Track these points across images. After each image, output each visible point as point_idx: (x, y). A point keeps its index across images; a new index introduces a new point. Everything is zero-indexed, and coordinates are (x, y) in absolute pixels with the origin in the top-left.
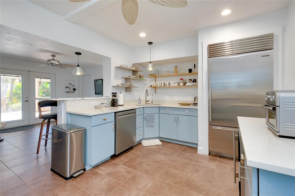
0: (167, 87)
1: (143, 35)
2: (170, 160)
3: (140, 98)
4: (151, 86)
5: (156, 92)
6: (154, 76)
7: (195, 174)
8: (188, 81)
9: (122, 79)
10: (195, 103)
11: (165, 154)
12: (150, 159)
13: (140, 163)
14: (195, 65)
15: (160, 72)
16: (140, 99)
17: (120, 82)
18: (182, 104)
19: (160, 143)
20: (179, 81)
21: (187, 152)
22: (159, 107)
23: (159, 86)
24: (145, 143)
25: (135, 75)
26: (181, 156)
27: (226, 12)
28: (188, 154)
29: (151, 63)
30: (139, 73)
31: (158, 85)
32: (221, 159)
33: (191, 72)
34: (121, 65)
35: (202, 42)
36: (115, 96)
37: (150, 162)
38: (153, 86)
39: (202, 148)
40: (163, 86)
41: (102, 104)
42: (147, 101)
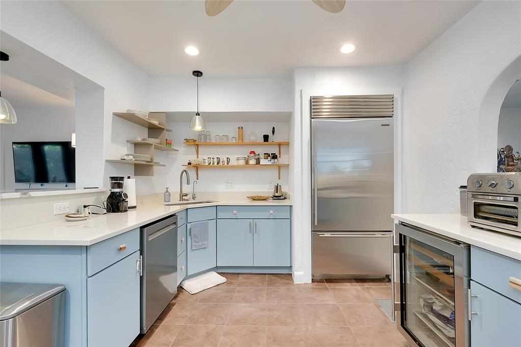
0: (223, 167)
1: (192, 51)
2: (263, 310)
3: (167, 188)
4: (190, 164)
5: (197, 175)
6: (195, 143)
7: (318, 324)
8: (262, 156)
9: (129, 144)
10: (276, 195)
11: (245, 300)
12: (222, 318)
13: (208, 335)
14: (274, 128)
15: (208, 137)
16: (167, 191)
17: (123, 151)
18: (254, 199)
19: (222, 279)
20: (247, 157)
21: (276, 285)
22: (216, 206)
23: (207, 164)
24: (192, 286)
25: (157, 138)
26: (273, 296)
27: (348, 48)
28: (282, 290)
29: (199, 115)
30: (165, 135)
31: (204, 162)
32: (332, 285)
33: (268, 141)
34: (127, 110)
35: (301, 90)
36: (120, 186)
37: (227, 325)
38: (193, 163)
39: (302, 273)
40: (216, 164)
41: (85, 207)
42: (183, 196)
